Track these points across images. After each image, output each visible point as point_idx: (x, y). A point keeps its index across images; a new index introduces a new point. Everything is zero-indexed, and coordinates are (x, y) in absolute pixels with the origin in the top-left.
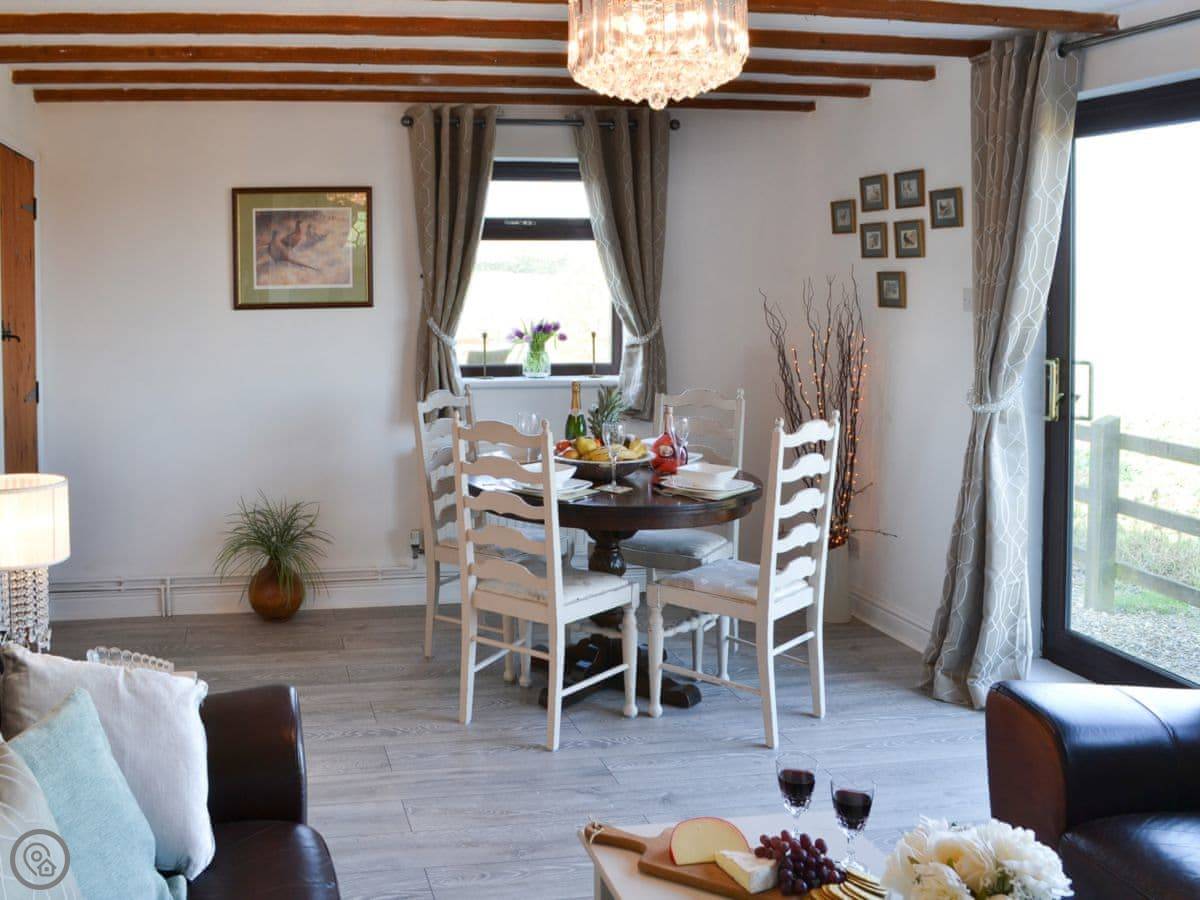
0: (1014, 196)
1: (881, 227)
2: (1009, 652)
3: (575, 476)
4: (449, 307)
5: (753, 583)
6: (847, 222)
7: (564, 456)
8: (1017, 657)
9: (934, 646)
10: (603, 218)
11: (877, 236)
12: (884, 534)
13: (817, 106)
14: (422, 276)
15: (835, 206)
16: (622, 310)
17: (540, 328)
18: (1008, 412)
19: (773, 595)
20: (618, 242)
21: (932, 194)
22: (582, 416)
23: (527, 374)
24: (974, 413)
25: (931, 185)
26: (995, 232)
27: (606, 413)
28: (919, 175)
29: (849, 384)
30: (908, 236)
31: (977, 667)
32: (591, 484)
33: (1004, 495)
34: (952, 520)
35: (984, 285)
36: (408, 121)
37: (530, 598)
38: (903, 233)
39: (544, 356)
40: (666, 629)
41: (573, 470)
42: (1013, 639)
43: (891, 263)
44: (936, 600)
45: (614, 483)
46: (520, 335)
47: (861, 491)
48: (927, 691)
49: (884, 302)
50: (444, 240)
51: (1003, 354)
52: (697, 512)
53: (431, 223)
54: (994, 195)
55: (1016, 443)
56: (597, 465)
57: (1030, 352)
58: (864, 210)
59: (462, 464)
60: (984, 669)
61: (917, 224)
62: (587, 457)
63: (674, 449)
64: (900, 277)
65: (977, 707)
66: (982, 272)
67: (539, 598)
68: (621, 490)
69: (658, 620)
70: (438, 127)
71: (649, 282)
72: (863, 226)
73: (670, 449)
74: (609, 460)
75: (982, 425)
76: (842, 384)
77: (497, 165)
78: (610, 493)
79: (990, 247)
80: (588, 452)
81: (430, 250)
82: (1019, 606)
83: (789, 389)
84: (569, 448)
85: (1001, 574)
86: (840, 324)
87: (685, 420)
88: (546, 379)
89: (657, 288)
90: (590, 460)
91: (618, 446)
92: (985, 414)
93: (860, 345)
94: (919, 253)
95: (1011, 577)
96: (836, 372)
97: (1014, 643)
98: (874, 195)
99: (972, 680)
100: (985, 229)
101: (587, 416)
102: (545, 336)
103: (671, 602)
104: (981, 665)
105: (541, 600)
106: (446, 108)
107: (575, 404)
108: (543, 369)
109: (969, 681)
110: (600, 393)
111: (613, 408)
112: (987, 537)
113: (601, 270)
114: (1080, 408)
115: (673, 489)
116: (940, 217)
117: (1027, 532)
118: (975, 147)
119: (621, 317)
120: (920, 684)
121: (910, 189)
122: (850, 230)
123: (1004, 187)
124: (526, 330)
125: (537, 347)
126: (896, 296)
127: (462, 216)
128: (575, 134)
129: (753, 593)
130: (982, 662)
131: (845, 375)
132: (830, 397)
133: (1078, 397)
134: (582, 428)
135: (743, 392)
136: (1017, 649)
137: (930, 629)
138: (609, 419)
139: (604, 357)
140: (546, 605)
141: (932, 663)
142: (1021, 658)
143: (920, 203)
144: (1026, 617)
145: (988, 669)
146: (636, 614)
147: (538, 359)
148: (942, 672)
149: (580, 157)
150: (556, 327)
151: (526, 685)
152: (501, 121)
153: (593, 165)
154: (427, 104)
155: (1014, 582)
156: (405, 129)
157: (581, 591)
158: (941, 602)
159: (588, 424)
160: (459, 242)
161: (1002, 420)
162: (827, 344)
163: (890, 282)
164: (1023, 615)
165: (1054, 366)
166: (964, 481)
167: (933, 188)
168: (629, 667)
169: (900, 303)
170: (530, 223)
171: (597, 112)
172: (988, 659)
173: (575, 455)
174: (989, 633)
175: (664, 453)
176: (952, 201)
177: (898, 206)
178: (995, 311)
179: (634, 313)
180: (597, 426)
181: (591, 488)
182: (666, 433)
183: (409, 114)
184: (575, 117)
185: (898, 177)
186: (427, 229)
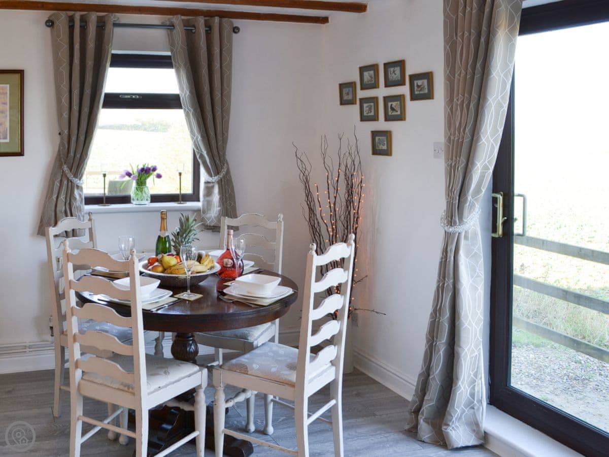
0: (477, 76)
1: (374, 100)
2: (470, 405)
3: (160, 287)
4: (78, 156)
5: (292, 367)
6: (350, 97)
7: (152, 270)
8: (476, 408)
9: (417, 399)
10: (188, 93)
11: (371, 106)
12: (377, 312)
13: (330, 20)
14: (60, 134)
15: (342, 86)
16: (202, 156)
17: (143, 170)
18: (470, 231)
19: (308, 376)
20: (199, 110)
21: (411, 77)
22: (168, 236)
23: (134, 202)
24: (446, 232)
25: (409, 71)
26: (463, 102)
27: (184, 235)
28: (401, 64)
29: (352, 209)
30: (393, 106)
31: (449, 418)
32: (171, 293)
33: (468, 292)
34: (429, 309)
35: (454, 141)
36: (50, 23)
37: (121, 387)
38: (390, 104)
39: (146, 189)
40: (227, 401)
41: (158, 282)
42: (472, 395)
43: (381, 125)
44: (418, 366)
45: (189, 291)
46: (129, 174)
47: (359, 281)
48: (413, 433)
49: (376, 152)
50: (75, 107)
51: (468, 191)
52: (250, 316)
53: (66, 95)
54: (462, 75)
55: (476, 253)
56: (177, 277)
57: (485, 189)
58: (362, 89)
59: (70, 281)
60: (454, 419)
61: (400, 98)
62: (169, 271)
63: (233, 261)
64: (387, 134)
65: (451, 448)
66: (452, 130)
67: (129, 388)
68: (194, 297)
69: (222, 396)
70: (71, 28)
71: (220, 138)
72: (361, 100)
73: (230, 261)
74: (185, 273)
75: (452, 243)
76: (348, 207)
77: (114, 56)
78: (186, 300)
79: (459, 112)
80: (170, 267)
81: (65, 115)
82: (477, 371)
83: (311, 210)
84: (156, 264)
85: (466, 350)
86: (347, 166)
87: (242, 241)
88: (147, 206)
89: (225, 141)
90: (171, 273)
91: (192, 262)
92: (454, 234)
93: (360, 181)
94: (401, 118)
95: (473, 351)
96: (344, 200)
97: (474, 399)
98: (369, 78)
99: (445, 427)
100: (455, 100)
101: (171, 237)
102: (146, 175)
103: (231, 384)
104: (452, 416)
105: (131, 390)
106: (78, 15)
107: (163, 228)
108: (146, 198)
109: (444, 427)
110: (180, 220)
111: (190, 231)
112: (457, 324)
113: (187, 129)
114: (517, 228)
115: (232, 296)
116: (416, 93)
117: (483, 318)
118: (446, 41)
119: (199, 160)
120: (407, 427)
121: (395, 74)
122: (352, 102)
123: (469, 69)
124: (133, 172)
125: (141, 183)
126: (385, 147)
127: (88, 91)
128: (168, 35)
129: (293, 377)
130: (453, 415)
131: (349, 201)
132: (340, 217)
133: (516, 219)
134: (167, 245)
135: (282, 216)
136: (475, 402)
137: (415, 384)
138: (186, 240)
139: (188, 189)
140: (134, 394)
141: (417, 411)
142: (478, 409)
143: (402, 83)
144: (481, 378)
145: (456, 419)
146: (205, 392)
147: (141, 192)
148: (424, 421)
149: (172, 51)
150: (154, 169)
151: (124, 443)
152: (116, 25)
153: (181, 58)
154: (64, 12)
155: (474, 355)
156: (49, 29)
157: (162, 380)
158: (422, 368)
159: (172, 244)
160: (86, 110)
161: (466, 238)
162: (338, 181)
163: (381, 138)
164: (480, 377)
165: (500, 198)
166: (438, 281)
167: (411, 73)
168: (200, 433)
169: (388, 152)
170: (138, 97)
171: (183, 20)
172: (457, 411)
173: (160, 269)
174: (458, 393)
175: (227, 264)
176: (425, 81)
177: (386, 86)
178: (463, 160)
179: (210, 159)
180: (177, 245)
181: (172, 296)
182: (228, 249)
183: (51, 19)
184: (168, 23)
185: (386, 65)
186: (63, 100)
